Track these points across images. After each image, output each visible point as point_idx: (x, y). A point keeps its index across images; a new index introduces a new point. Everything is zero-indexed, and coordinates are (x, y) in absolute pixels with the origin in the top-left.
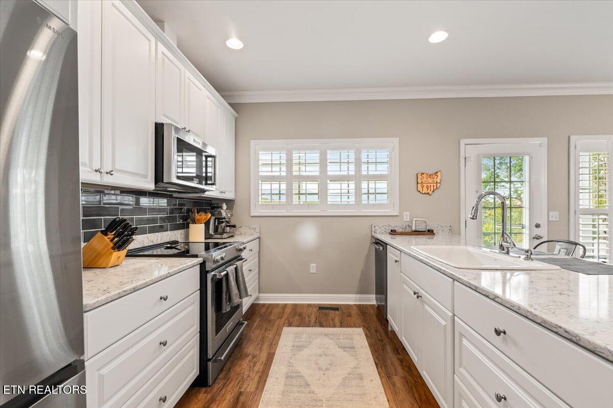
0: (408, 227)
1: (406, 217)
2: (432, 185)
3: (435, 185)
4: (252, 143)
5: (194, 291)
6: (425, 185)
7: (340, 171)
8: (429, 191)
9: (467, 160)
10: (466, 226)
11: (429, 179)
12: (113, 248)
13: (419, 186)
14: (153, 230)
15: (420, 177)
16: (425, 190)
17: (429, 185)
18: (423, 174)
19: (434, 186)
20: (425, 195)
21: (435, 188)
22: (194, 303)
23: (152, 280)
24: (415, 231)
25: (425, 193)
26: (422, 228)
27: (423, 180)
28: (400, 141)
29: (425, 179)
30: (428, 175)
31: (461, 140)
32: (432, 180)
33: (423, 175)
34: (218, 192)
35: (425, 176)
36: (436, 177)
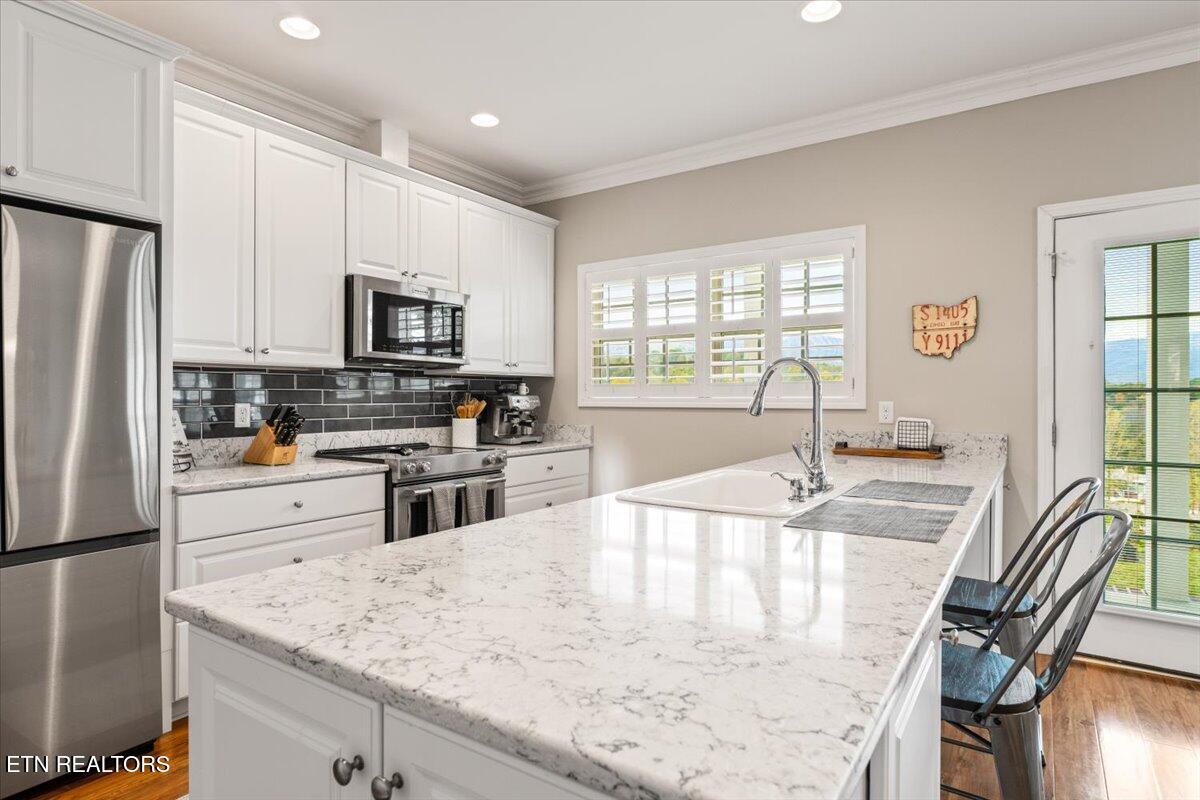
0: (886, 438)
1: (886, 411)
2: (951, 333)
3: (960, 333)
4: (581, 269)
5: (368, 509)
6: (934, 335)
7: (733, 313)
8: (943, 350)
9: (1059, 261)
10: (1054, 442)
11: (943, 319)
12: (276, 442)
13: (918, 336)
14: (381, 425)
15: (919, 314)
16: (933, 347)
17: (943, 333)
18: (927, 307)
19: (956, 335)
20: (934, 360)
21: (961, 339)
22: (371, 525)
23: (276, 479)
24: (900, 448)
25: (933, 355)
26: (916, 440)
27: (927, 323)
28: (867, 233)
29: (932, 320)
30: (942, 309)
31: (1039, 209)
32: (952, 319)
33: (926, 310)
34: (501, 365)
35: (932, 311)
36: (962, 313)
